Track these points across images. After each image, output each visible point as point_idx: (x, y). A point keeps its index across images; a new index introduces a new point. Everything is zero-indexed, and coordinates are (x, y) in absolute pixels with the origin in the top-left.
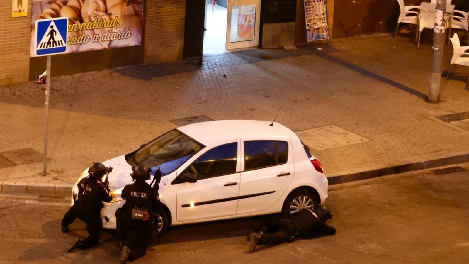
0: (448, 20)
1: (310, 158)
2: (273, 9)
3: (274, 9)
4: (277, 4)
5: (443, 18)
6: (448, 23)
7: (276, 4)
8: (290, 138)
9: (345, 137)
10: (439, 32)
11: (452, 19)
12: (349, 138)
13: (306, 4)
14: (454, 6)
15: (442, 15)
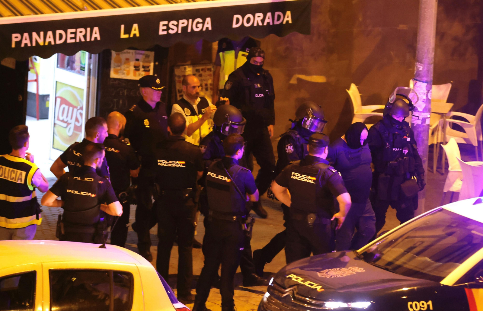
0: (440, 128)
1: (174, 304)
2: (118, 102)
3: (121, 102)
4: (126, 93)
5: (427, 96)
6: (441, 134)
7: (123, 93)
8: (137, 267)
9: (247, 301)
10: (419, 122)
11: (448, 128)
12: (253, 303)
13: (180, 94)
14: (451, 105)
15: (426, 91)
